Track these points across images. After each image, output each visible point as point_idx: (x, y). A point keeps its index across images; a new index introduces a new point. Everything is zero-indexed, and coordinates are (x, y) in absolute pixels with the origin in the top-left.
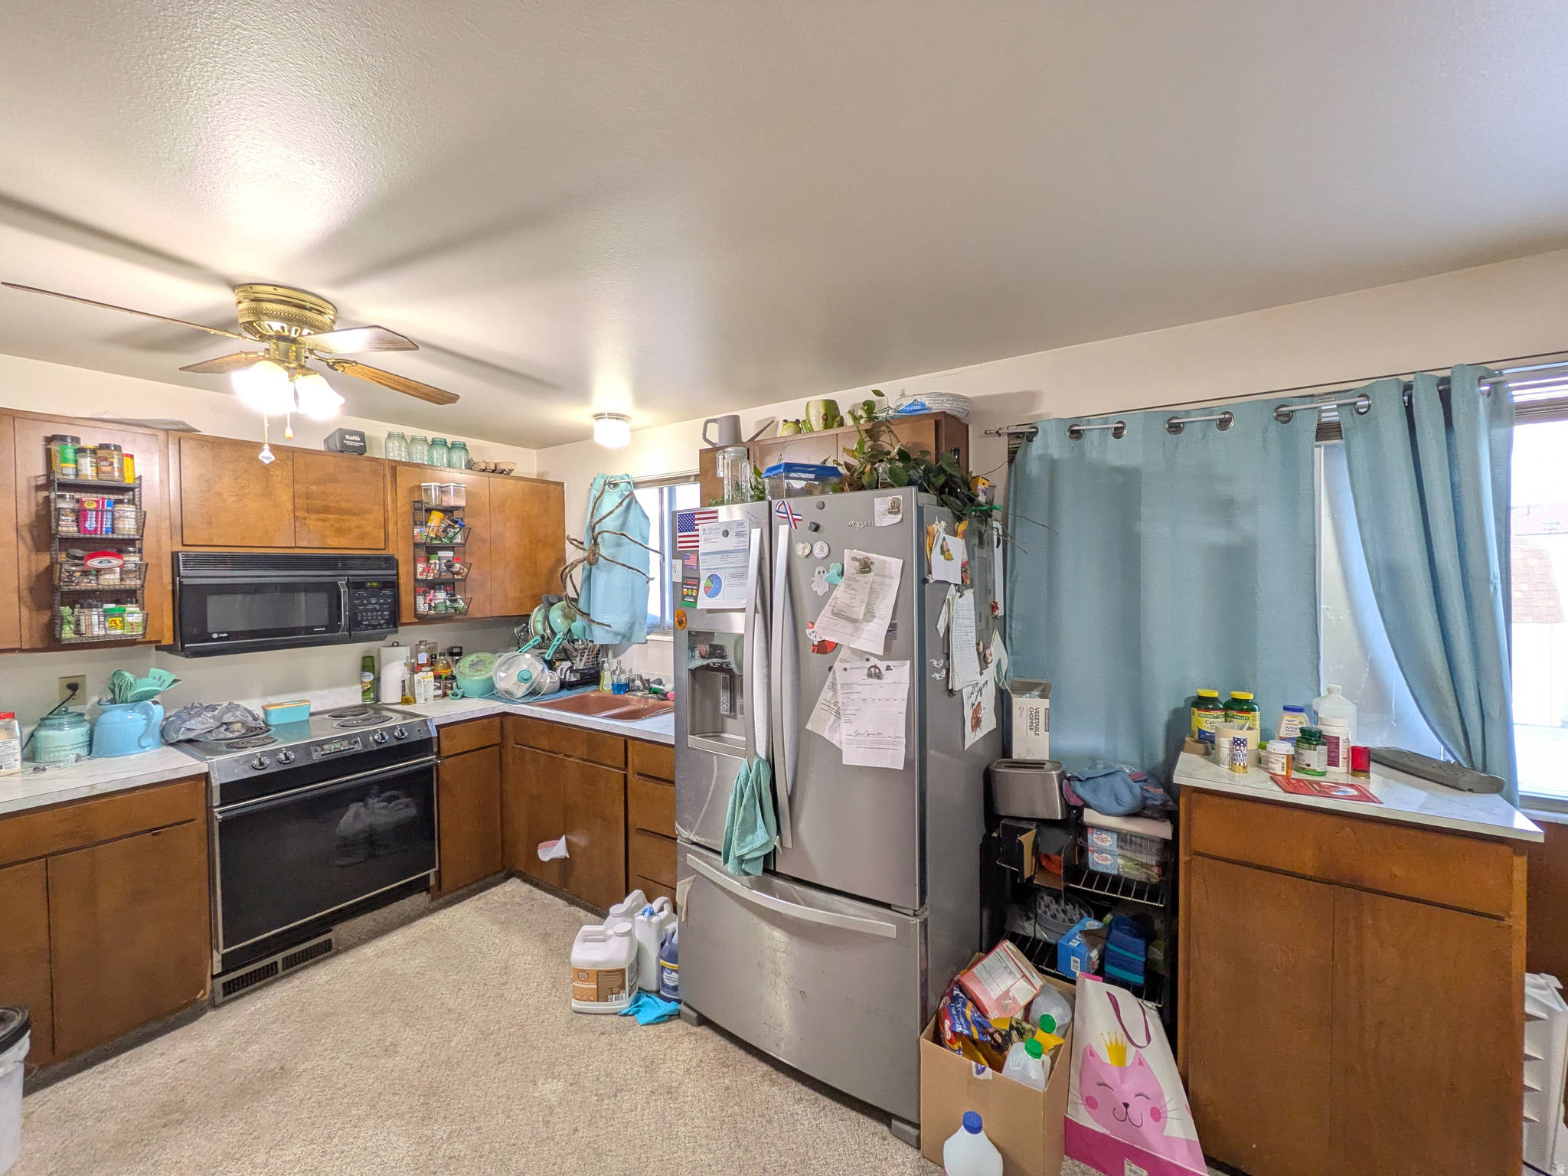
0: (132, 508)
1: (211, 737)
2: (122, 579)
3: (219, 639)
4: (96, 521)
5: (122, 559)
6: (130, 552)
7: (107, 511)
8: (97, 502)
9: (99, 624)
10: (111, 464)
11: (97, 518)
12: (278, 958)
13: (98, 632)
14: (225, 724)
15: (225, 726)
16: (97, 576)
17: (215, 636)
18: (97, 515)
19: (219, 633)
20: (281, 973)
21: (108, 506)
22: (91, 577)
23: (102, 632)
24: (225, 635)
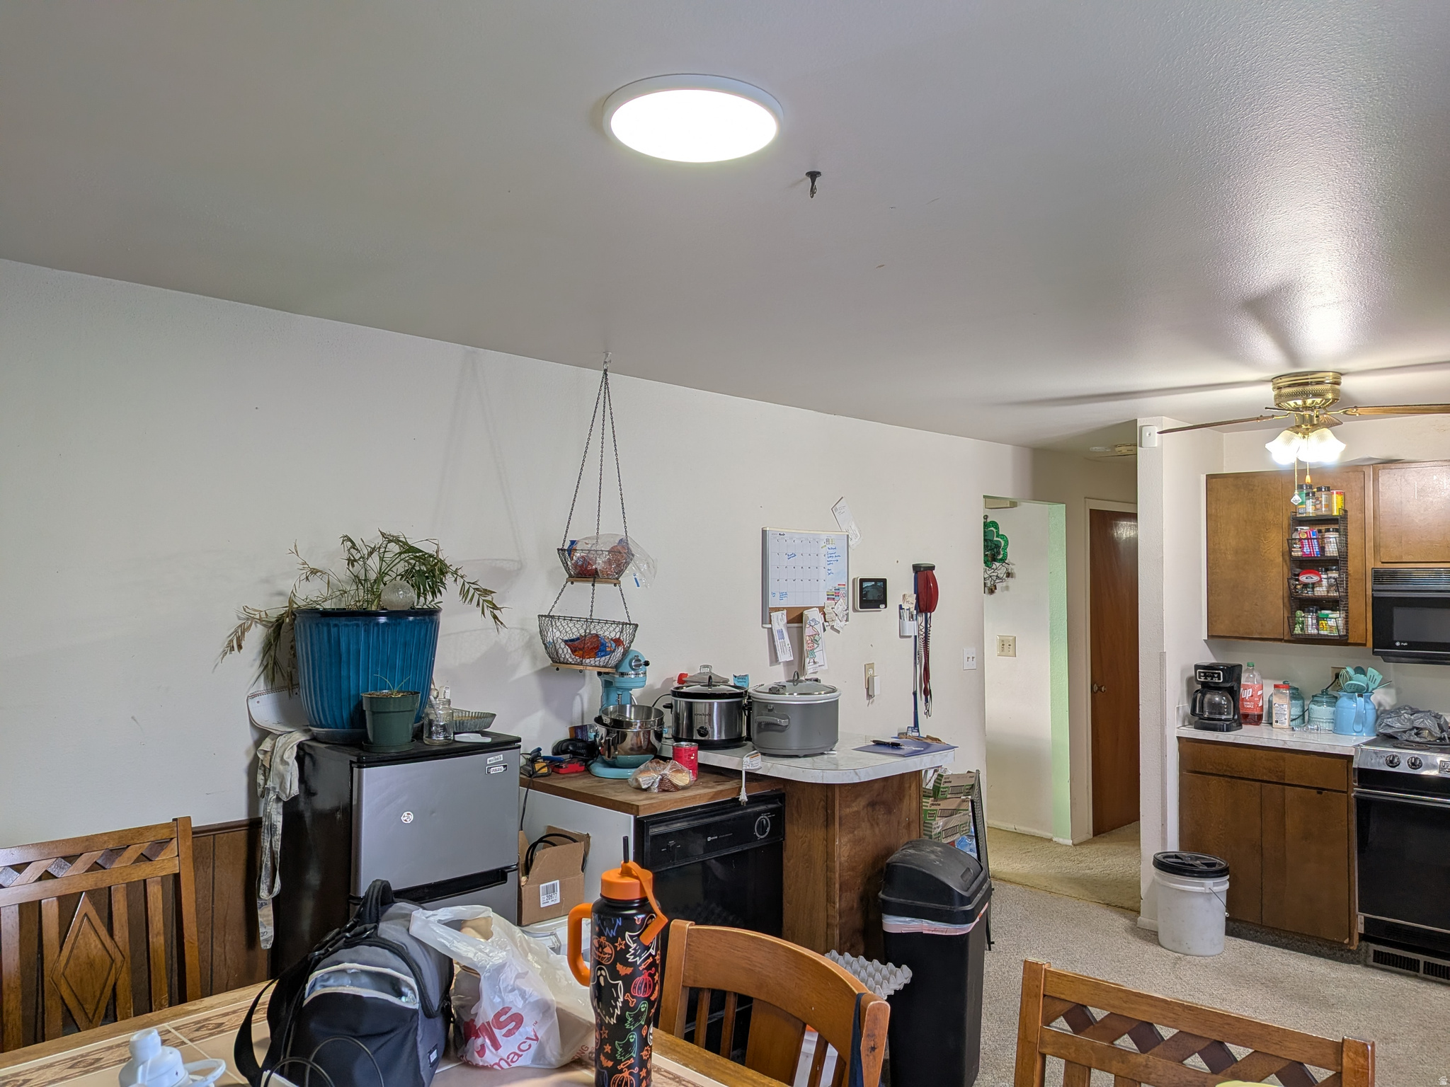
0: (1336, 535)
1: (1405, 737)
2: (1328, 592)
3: (1401, 647)
4: (1309, 547)
5: (1327, 574)
6: (1332, 570)
7: (1314, 539)
8: (1306, 533)
9: (1312, 625)
10: (1321, 502)
11: (1309, 544)
12: (1422, 958)
13: (1312, 631)
14: (1417, 728)
15: (1415, 731)
16: (1313, 588)
17: (1398, 644)
18: (1308, 542)
19: (1401, 642)
20: (1421, 973)
21: (1313, 535)
22: (1308, 590)
23: (1316, 632)
24: (1406, 644)
